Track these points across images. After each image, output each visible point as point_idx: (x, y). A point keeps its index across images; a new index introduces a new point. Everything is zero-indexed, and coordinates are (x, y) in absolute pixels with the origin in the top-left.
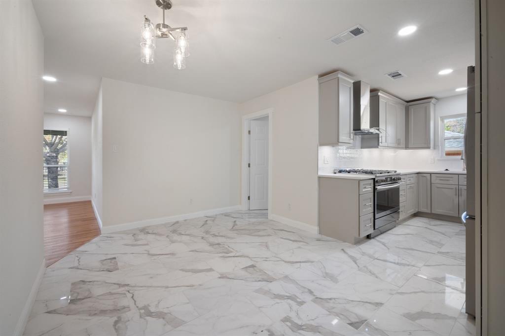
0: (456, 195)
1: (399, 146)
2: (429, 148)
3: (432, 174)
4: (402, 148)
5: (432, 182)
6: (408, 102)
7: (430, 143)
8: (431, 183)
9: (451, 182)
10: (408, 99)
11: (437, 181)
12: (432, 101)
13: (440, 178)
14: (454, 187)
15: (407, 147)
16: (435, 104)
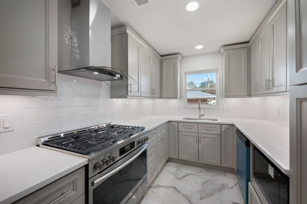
0: (197, 142)
1: (154, 96)
2: (176, 98)
3: (179, 123)
4: (157, 98)
5: (180, 130)
6: (162, 56)
7: (177, 94)
8: (178, 131)
9: (193, 130)
10: (162, 54)
11: (183, 129)
12: (179, 57)
13: (185, 127)
14: (195, 135)
15: (161, 97)
16: (181, 61)
